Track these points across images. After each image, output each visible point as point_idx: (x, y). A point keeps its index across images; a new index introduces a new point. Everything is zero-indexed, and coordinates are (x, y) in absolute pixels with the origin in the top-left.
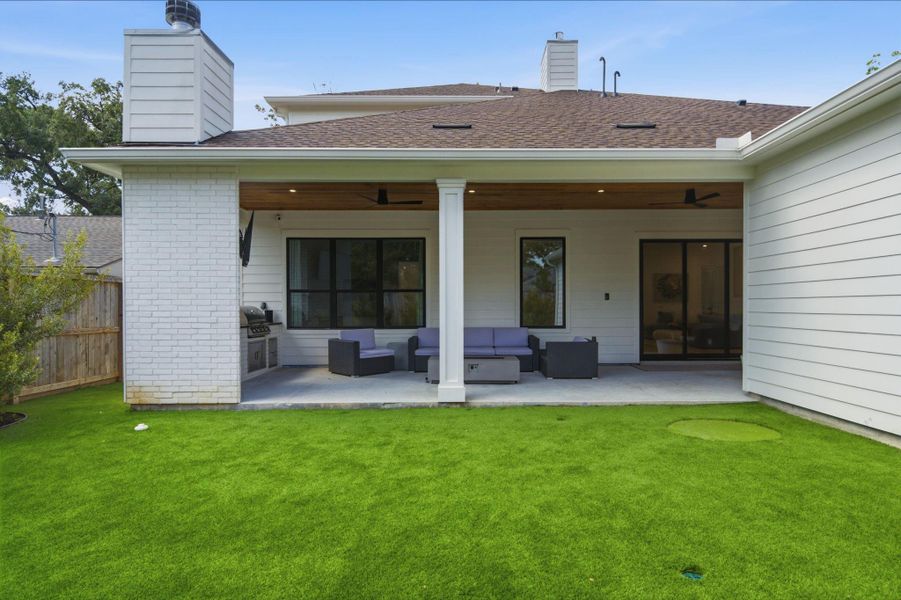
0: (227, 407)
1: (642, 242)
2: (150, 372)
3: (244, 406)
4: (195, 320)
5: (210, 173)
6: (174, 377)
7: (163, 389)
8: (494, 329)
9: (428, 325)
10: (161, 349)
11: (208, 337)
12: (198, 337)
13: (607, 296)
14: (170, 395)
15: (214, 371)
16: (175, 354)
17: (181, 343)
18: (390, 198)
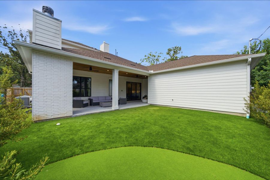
0: (69, 117)
1: (127, 82)
2: (43, 111)
3: (74, 116)
4: (59, 95)
5: (65, 58)
6: (52, 111)
7: (47, 115)
8: (105, 97)
9: (92, 96)
10: (47, 104)
11: (64, 100)
12: (60, 100)
13: (122, 91)
14: (51, 116)
15: (65, 108)
16: (52, 105)
17: (54, 102)
18: (93, 69)
